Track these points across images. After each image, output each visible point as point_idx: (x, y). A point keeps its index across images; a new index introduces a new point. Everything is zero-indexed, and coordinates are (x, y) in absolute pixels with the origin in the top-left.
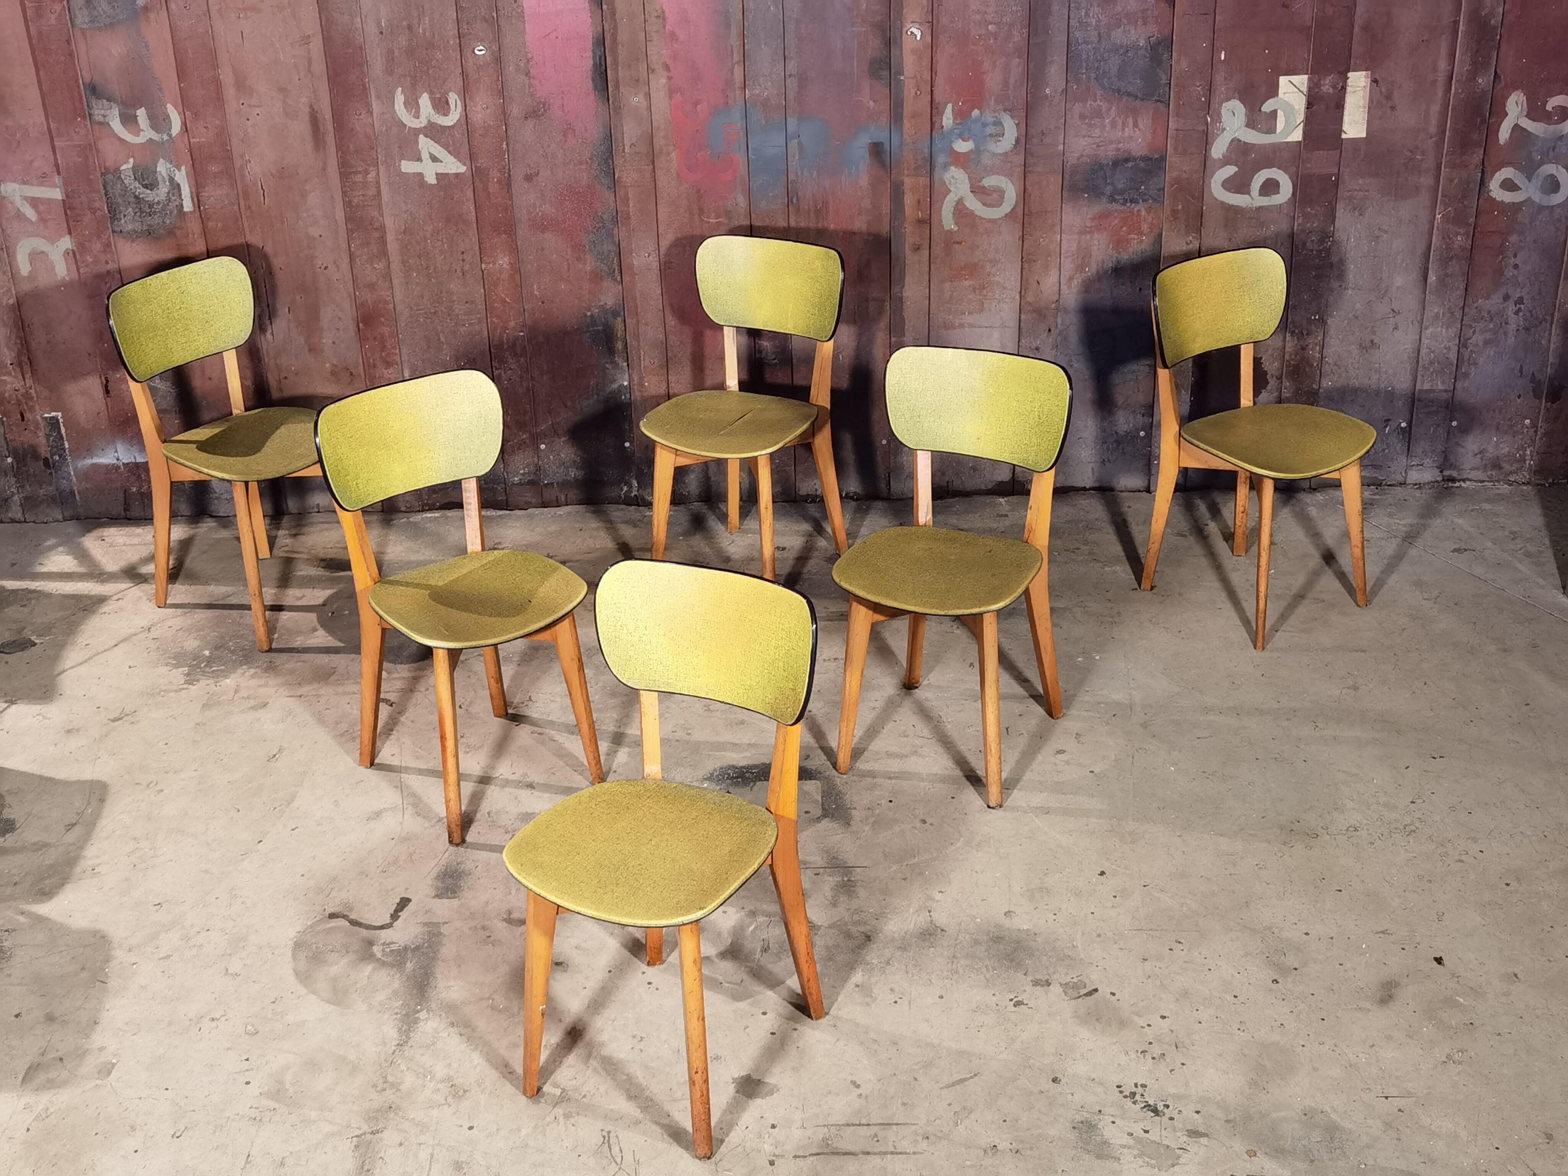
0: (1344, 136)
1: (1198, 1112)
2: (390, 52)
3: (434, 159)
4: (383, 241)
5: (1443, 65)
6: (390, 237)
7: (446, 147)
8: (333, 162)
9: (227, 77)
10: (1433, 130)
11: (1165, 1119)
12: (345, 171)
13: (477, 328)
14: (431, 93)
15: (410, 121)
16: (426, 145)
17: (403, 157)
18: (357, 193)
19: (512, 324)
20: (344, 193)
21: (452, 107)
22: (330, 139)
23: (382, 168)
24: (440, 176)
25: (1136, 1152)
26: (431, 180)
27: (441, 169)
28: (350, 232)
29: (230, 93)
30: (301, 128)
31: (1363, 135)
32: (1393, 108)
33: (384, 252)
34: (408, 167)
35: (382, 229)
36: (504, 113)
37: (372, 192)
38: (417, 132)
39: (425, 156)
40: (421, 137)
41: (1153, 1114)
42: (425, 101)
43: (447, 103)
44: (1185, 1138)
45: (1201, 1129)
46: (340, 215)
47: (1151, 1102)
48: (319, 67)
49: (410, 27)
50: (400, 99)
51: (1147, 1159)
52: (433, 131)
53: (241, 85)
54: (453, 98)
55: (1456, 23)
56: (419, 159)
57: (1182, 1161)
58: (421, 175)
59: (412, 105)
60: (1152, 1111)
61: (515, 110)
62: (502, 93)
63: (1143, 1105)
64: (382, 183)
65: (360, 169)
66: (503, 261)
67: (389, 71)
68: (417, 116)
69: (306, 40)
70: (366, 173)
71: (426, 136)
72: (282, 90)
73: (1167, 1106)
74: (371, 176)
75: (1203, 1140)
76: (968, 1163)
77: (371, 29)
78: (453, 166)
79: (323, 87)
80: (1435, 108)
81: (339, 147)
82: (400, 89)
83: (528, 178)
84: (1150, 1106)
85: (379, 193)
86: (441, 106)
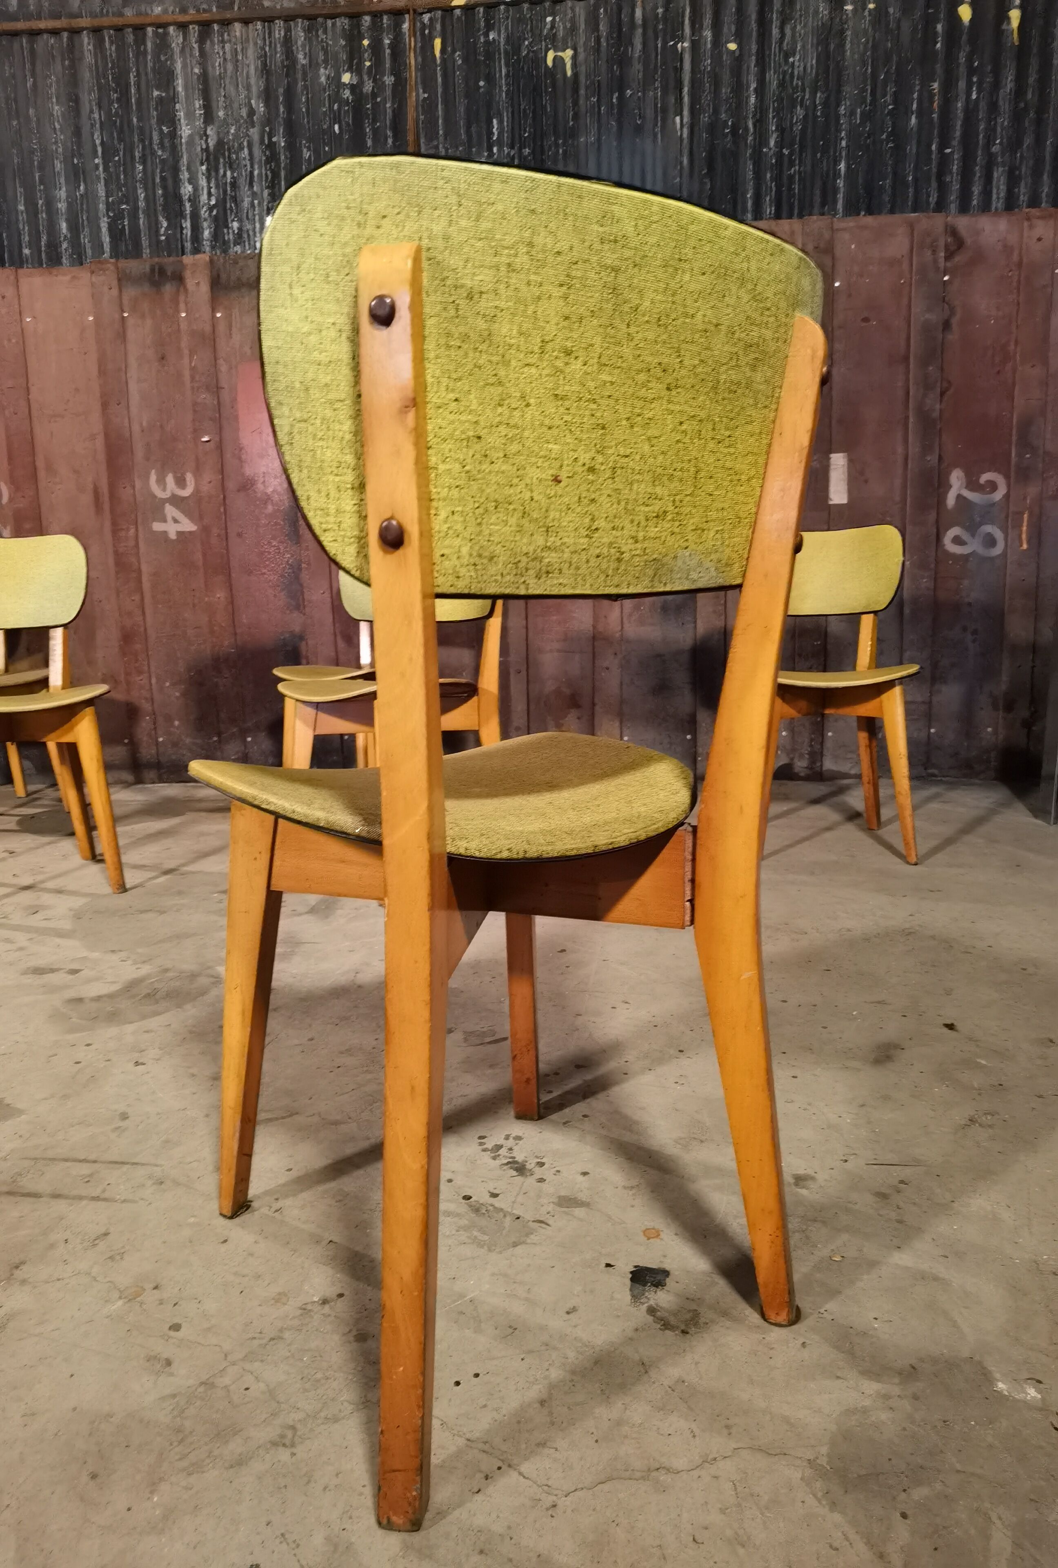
0: (831, 503)
1: (585, 1174)
2: (148, 444)
3: (176, 521)
4: (139, 581)
5: (900, 450)
6: (145, 579)
7: (183, 512)
8: (108, 524)
9: (40, 464)
10: (897, 498)
11: (530, 1181)
12: (116, 530)
13: (203, 647)
14: (175, 473)
15: (160, 494)
16: (170, 511)
17: (154, 520)
18: (122, 545)
19: (226, 643)
20: (114, 546)
21: (188, 483)
22: (107, 506)
23: (140, 528)
24: (179, 534)
25: (464, 1222)
26: (173, 536)
27: (180, 528)
28: (117, 573)
29: (42, 474)
30: (87, 499)
31: (844, 501)
32: (866, 481)
33: (140, 589)
34: (157, 527)
35: (139, 571)
36: (223, 488)
37: (132, 543)
38: (164, 501)
39: (169, 518)
40: (167, 504)
41: (515, 1173)
42: (170, 479)
43: (184, 480)
44: (550, 1208)
45: (583, 1196)
46: (111, 561)
47: (520, 1158)
48: (101, 457)
49: (161, 426)
50: (153, 477)
51: (475, 1233)
52: (175, 501)
53: (49, 468)
54: (189, 477)
55: (907, 418)
56: (165, 521)
57: (533, 1238)
58: (165, 532)
59: (161, 481)
60: (516, 1170)
61: (231, 485)
62: (222, 471)
63: (505, 1161)
64: (140, 540)
65: (124, 527)
66: (221, 595)
67: (147, 459)
68: (164, 490)
69: (93, 437)
70: (128, 530)
71: (171, 504)
72: (76, 472)
73: (541, 1164)
74: (132, 531)
75: (579, 1212)
76: (192, 1220)
77: (136, 428)
78: (188, 526)
79: (103, 468)
80: (898, 482)
81: (112, 511)
82: (153, 471)
83: (239, 535)
84: (516, 1162)
85: (137, 546)
86: (181, 482)
